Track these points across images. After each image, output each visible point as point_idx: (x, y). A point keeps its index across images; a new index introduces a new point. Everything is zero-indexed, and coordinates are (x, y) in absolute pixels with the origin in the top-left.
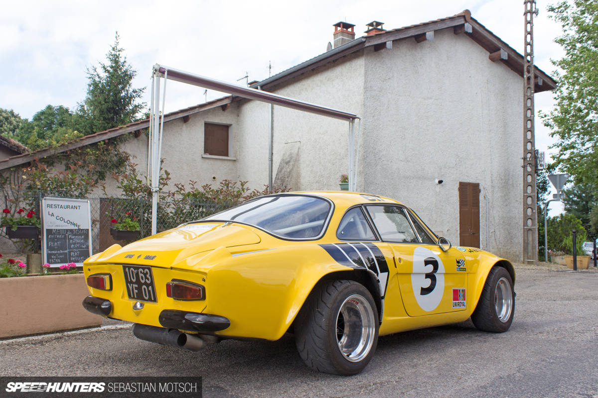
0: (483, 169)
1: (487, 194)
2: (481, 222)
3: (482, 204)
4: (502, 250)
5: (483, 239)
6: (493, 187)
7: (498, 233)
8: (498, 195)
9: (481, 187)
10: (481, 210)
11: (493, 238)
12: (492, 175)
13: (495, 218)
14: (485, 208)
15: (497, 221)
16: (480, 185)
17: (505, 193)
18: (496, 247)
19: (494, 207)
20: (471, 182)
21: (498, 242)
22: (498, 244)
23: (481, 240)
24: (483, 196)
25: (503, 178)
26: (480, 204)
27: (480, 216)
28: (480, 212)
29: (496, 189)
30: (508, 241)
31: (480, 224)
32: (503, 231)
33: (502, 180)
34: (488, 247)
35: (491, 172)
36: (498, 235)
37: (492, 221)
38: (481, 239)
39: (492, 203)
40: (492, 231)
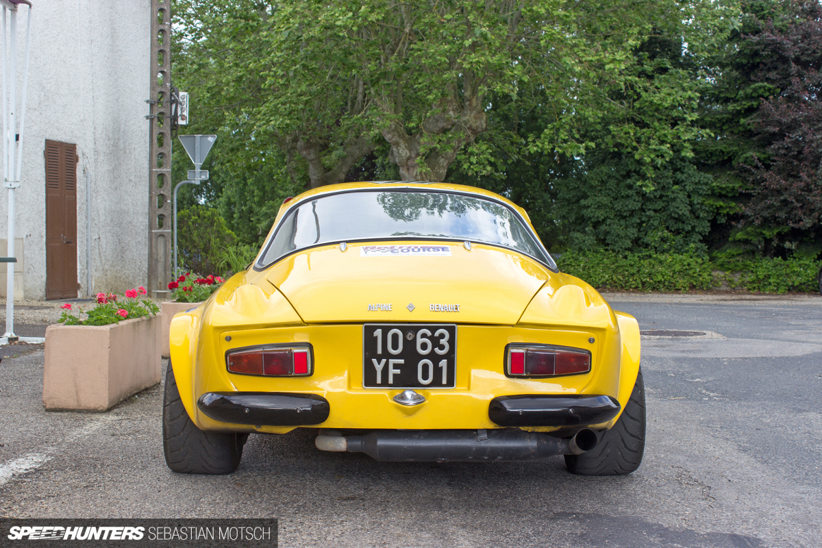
0: (82, 116)
1: (88, 167)
2: (78, 219)
3: (80, 186)
4: (109, 272)
5: (81, 252)
6: (96, 152)
7: (103, 241)
8: (104, 169)
9: (79, 152)
10: (78, 196)
11: (97, 250)
12: (95, 128)
13: (100, 213)
14: (85, 193)
15: (102, 218)
16: (77, 147)
17: (113, 165)
18: (101, 268)
19: (98, 191)
20: (63, 140)
21: (103, 258)
22: (104, 262)
23: (78, 256)
24: (82, 168)
25: (111, 135)
26: (78, 185)
27: (78, 208)
28: (78, 201)
29: (101, 158)
30: (117, 256)
31: (78, 224)
32: (111, 238)
33: (109, 140)
34: (89, 267)
35: (93, 124)
36: (104, 246)
37: (96, 219)
38: (78, 252)
39: (95, 184)
40: (94, 237)
